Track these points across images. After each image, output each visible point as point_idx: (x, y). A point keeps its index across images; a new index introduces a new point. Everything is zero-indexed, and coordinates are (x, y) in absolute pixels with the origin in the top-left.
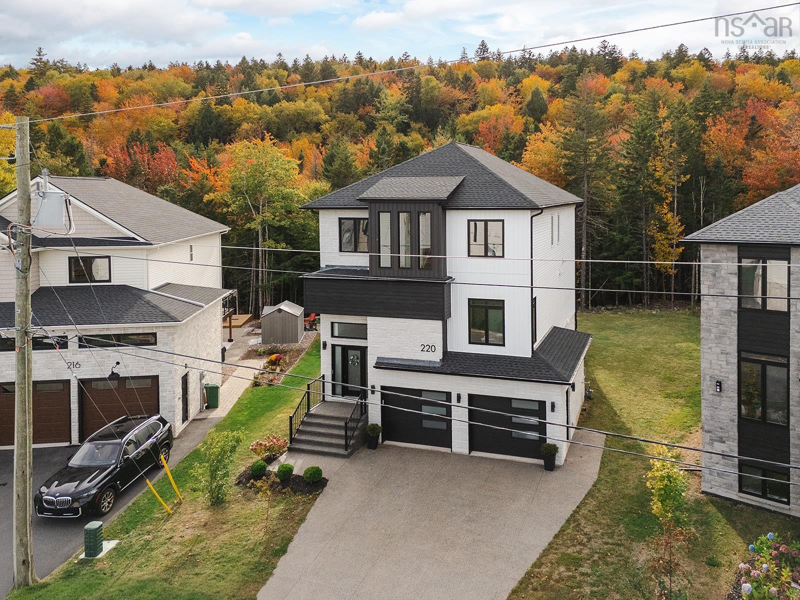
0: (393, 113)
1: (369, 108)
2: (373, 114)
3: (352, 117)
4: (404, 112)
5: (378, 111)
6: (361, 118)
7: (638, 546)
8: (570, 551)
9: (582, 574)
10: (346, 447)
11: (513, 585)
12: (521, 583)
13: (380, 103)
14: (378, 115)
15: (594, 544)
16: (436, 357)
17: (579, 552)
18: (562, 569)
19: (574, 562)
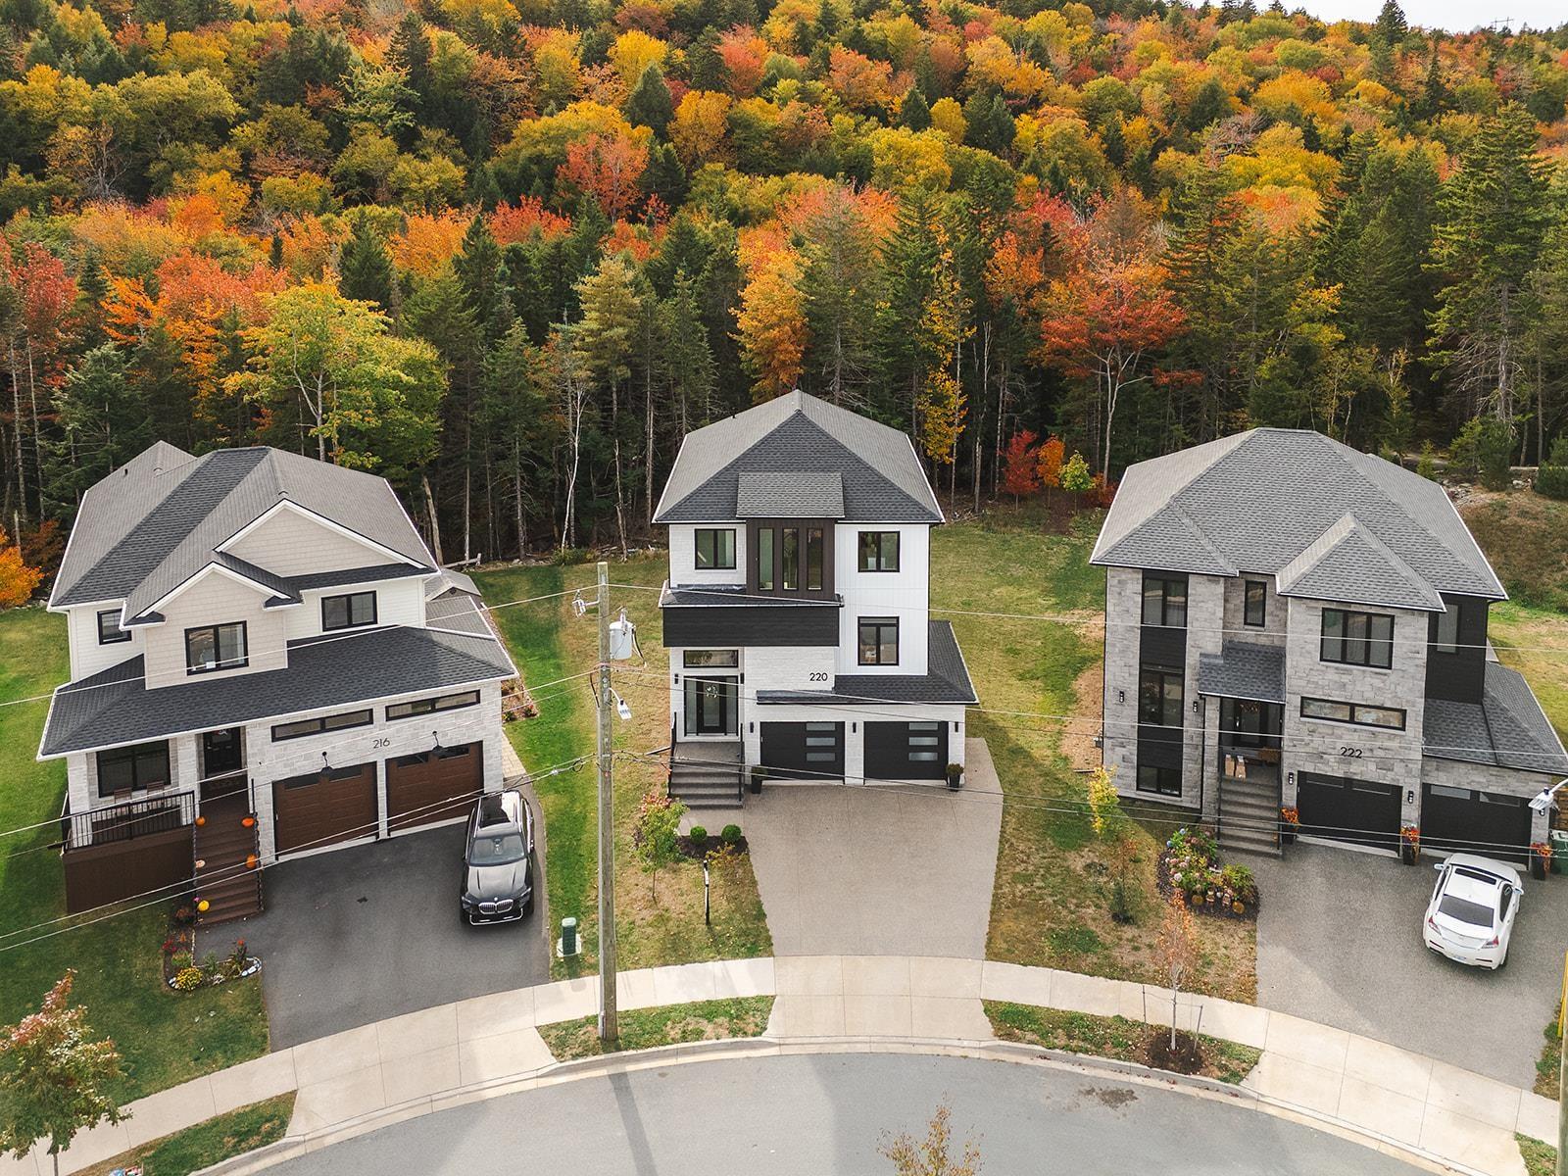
0: (385, 108)
1: (326, 93)
2: (340, 106)
3: (295, 113)
4: (404, 104)
5: (349, 100)
6: (316, 114)
7: (1072, 855)
8: (1017, 869)
9: (1039, 888)
10: (739, 796)
11: (988, 907)
12: (994, 904)
13: (350, 83)
14: (355, 109)
15: (1036, 859)
16: (829, 685)
17: (1026, 870)
18: (1020, 887)
19: (1027, 879)
